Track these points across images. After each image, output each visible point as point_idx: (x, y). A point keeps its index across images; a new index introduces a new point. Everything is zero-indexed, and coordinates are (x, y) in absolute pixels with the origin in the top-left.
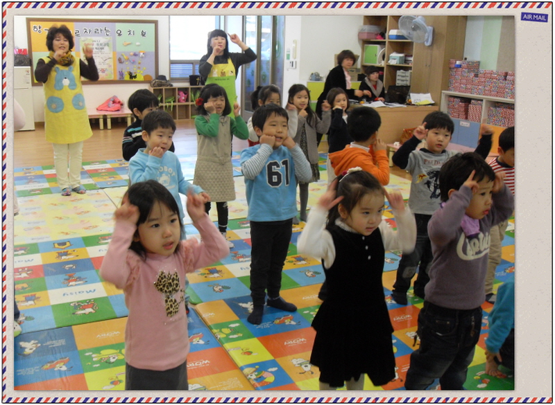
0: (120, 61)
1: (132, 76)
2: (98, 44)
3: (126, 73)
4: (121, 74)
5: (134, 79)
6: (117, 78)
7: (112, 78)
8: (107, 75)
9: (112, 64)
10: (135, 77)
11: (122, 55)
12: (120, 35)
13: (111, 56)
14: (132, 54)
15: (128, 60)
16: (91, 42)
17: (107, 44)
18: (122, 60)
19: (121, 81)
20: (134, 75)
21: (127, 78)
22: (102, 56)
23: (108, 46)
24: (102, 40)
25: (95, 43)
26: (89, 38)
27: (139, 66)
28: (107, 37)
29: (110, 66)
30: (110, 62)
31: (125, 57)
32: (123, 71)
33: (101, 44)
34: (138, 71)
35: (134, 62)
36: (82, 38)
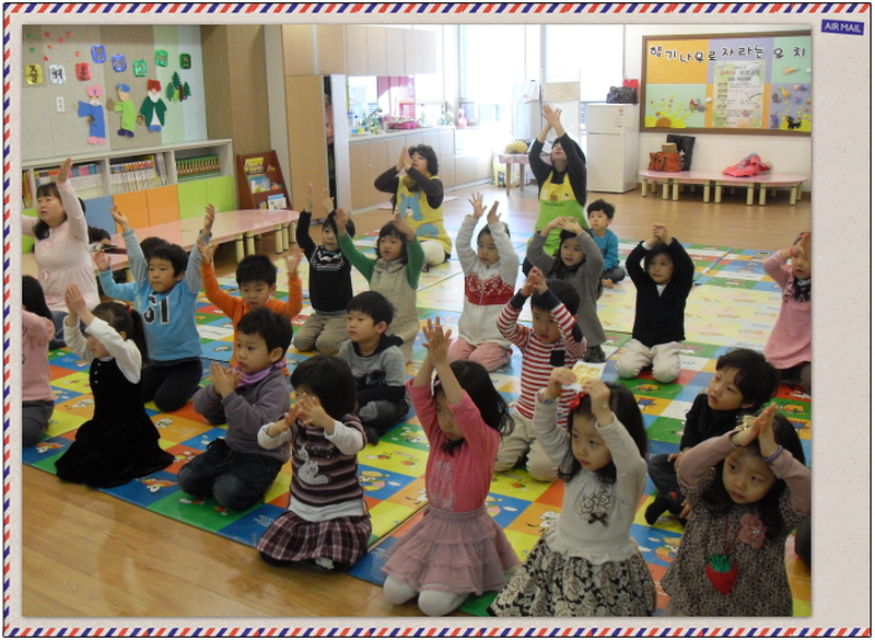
0: (776, 99)
1: (792, 125)
2: (742, 73)
3: (784, 118)
4: (776, 121)
5: (795, 129)
6: (768, 126)
7: (759, 125)
8: (751, 120)
9: (761, 103)
10: (798, 125)
11: (780, 89)
12: (779, 56)
13: (761, 90)
14: (796, 87)
15: (789, 97)
16: (732, 70)
17: (757, 72)
18: (780, 97)
19: (774, 131)
20: (795, 122)
21: (784, 126)
22: (748, 90)
23: (758, 74)
24: (749, 64)
25: (738, 71)
26: (729, 62)
27: (808, 107)
28: (760, 61)
29: (758, 107)
30: (759, 100)
31: (784, 92)
32: (779, 115)
33: (747, 72)
34: (805, 116)
35: (799, 101)
36: (719, 63)
